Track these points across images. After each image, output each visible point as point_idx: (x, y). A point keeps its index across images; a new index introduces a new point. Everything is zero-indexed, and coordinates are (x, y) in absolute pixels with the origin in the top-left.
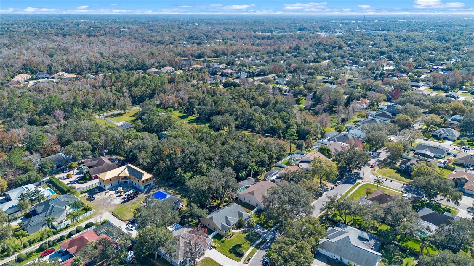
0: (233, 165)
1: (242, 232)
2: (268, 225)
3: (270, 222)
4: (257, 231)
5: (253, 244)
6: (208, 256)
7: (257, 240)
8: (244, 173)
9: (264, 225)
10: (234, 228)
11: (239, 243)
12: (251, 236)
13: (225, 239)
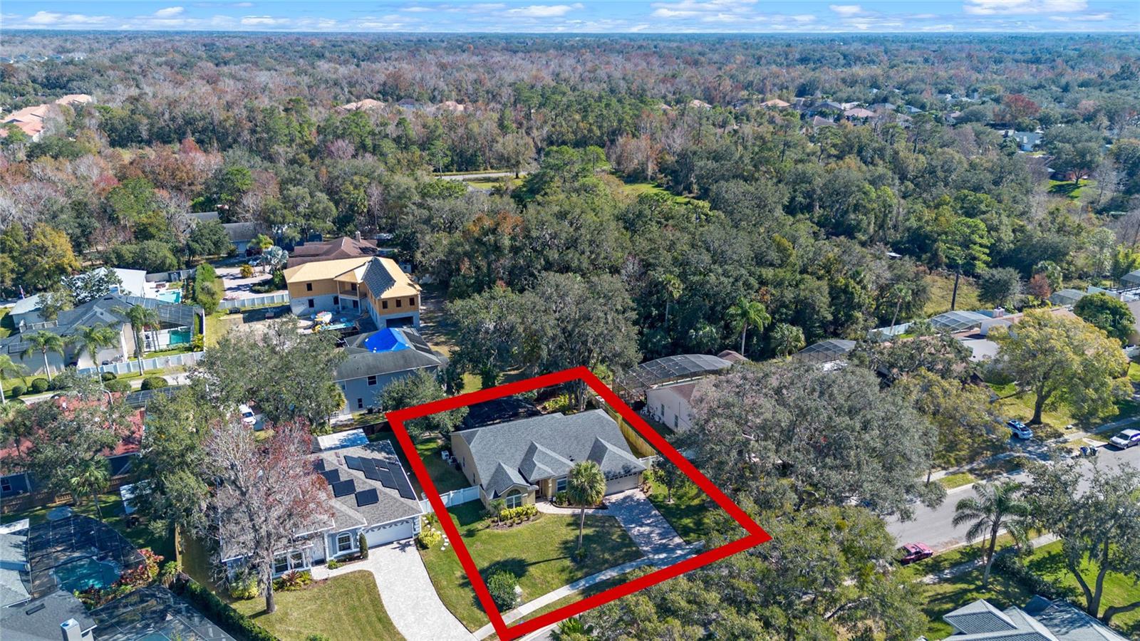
0: (676, 295)
1: (570, 520)
2: (699, 523)
4: (636, 530)
5: (586, 575)
6: (371, 570)
7: (613, 565)
8: (708, 330)
9: (681, 518)
10: (550, 497)
11: (523, 556)
12: (598, 544)
13: (488, 527)
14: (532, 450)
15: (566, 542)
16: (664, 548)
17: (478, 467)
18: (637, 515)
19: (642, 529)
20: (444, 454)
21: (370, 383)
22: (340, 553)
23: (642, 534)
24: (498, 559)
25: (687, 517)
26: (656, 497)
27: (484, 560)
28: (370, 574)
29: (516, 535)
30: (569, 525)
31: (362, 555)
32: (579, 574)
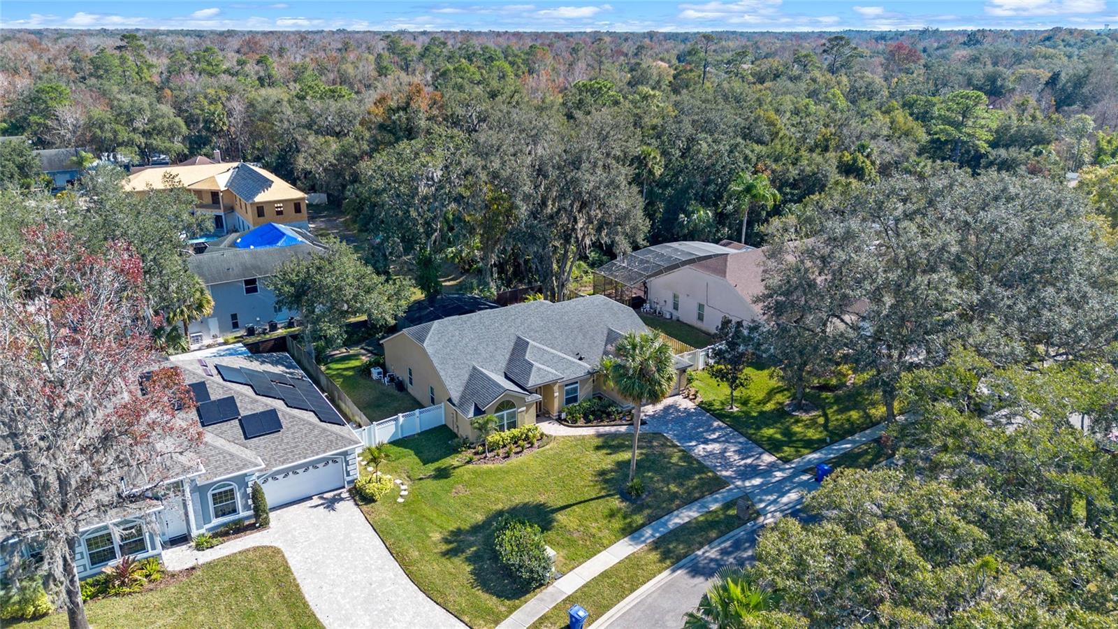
0: (658, 174)
1: (599, 442)
2: (788, 433)
3: (805, 416)
4: (700, 450)
5: (650, 520)
6: (278, 544)
7: (688, 501)
8: (703, 215)
9: (759, 428)
10: (556, 413)
11: (542, 499)
12: (656, 471)
13: (469, 462)
14: (520, 346)
15: (602, 473)
16: (752, 471)
17: (442, 373)
18: (694, 428)
19: (709, 447)
20: (375, 372)
21: (248, 291)
22: (216, 522)
23: (711, 454)
24: (500, 506)
25: (768, 426)
26: (711, 404)
27: (476, 511)
28: (277, 551)
29: (519, 469)
30: (598, 448)
31: (259, 520)
32: (639, 519)
